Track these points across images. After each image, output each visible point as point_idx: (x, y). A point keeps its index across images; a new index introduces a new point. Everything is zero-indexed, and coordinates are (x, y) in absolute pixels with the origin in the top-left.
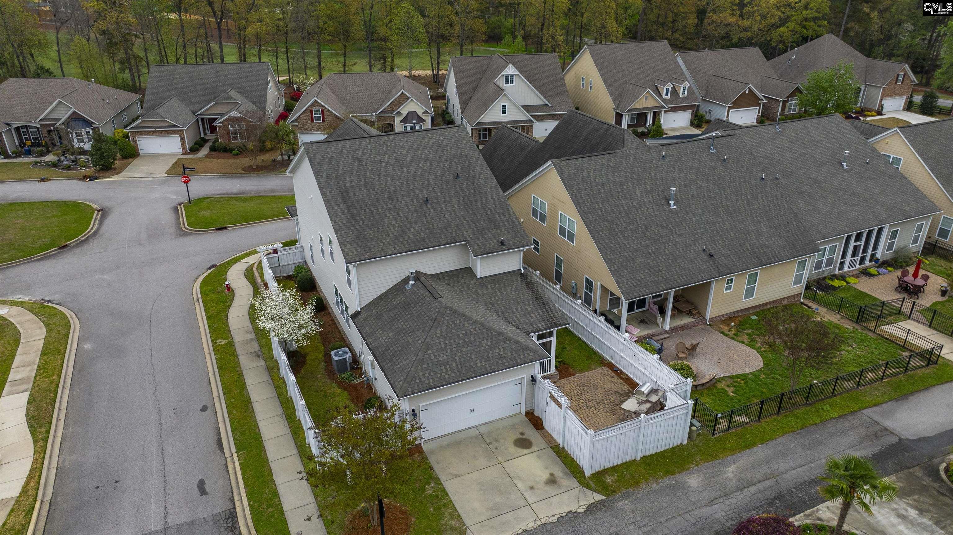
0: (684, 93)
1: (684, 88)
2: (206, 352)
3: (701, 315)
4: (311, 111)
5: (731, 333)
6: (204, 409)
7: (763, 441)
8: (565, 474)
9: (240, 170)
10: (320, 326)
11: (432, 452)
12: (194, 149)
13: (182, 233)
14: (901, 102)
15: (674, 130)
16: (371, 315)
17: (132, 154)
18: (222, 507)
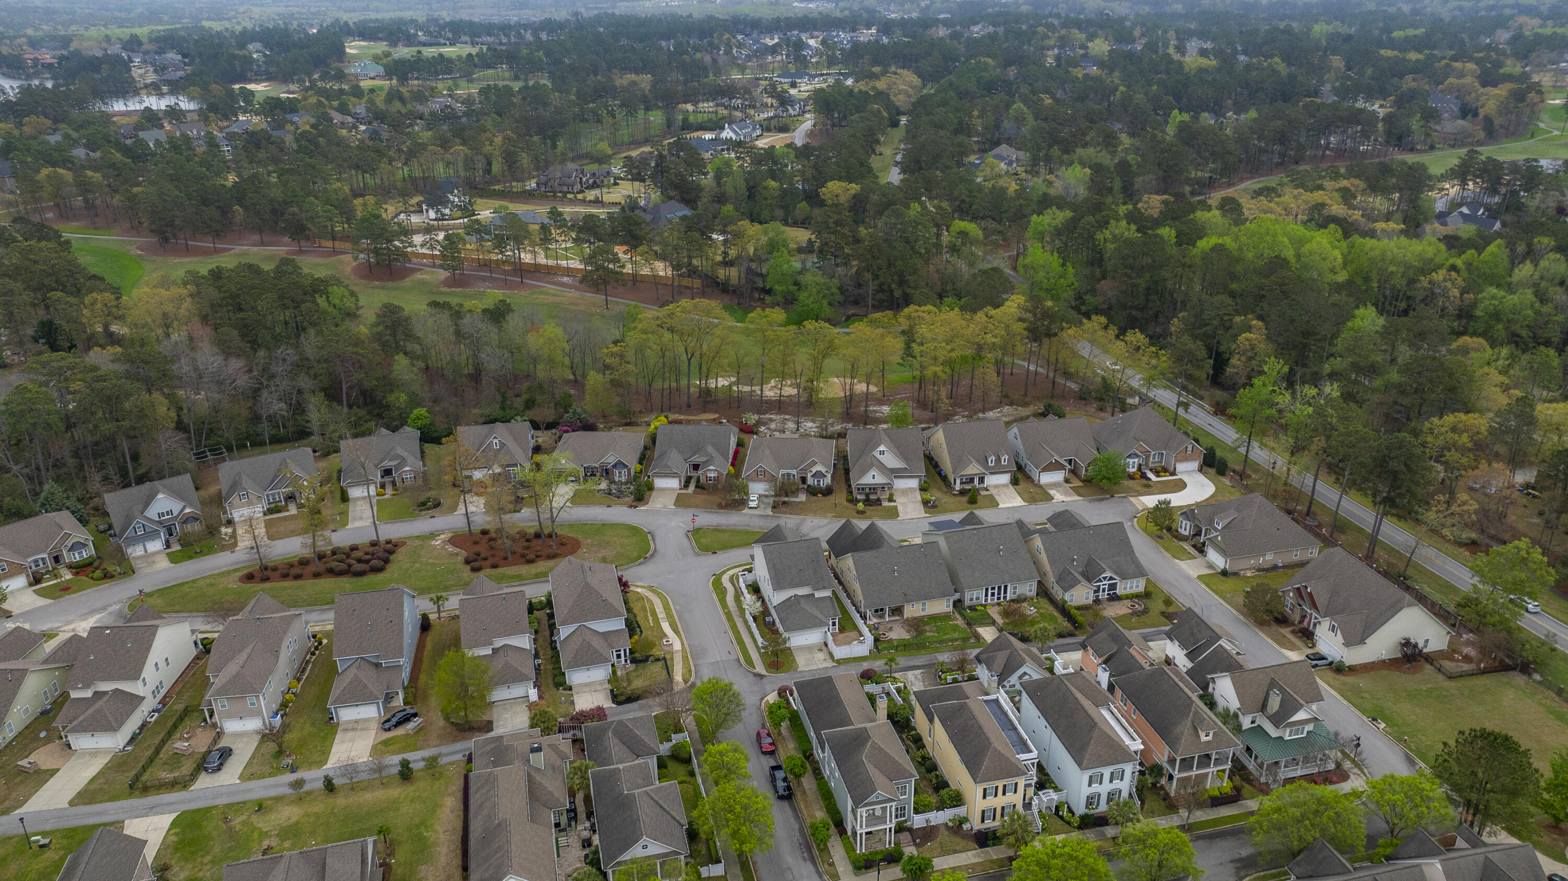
0: (1005, 462)
1: (1005, 459)
2: (721, 612)
3: (902, 616)
4: (757, 471)
5: (909, 624)
6: (725, 632)
8: (829, 658)
9: (716, 506)
10: (762, 608)
11: (793, 649)
13: (698, 555)
14: (1195, 465)
15: (996, 486)
16: (779, 608)
17: (651, 488)
18: (736, 657)
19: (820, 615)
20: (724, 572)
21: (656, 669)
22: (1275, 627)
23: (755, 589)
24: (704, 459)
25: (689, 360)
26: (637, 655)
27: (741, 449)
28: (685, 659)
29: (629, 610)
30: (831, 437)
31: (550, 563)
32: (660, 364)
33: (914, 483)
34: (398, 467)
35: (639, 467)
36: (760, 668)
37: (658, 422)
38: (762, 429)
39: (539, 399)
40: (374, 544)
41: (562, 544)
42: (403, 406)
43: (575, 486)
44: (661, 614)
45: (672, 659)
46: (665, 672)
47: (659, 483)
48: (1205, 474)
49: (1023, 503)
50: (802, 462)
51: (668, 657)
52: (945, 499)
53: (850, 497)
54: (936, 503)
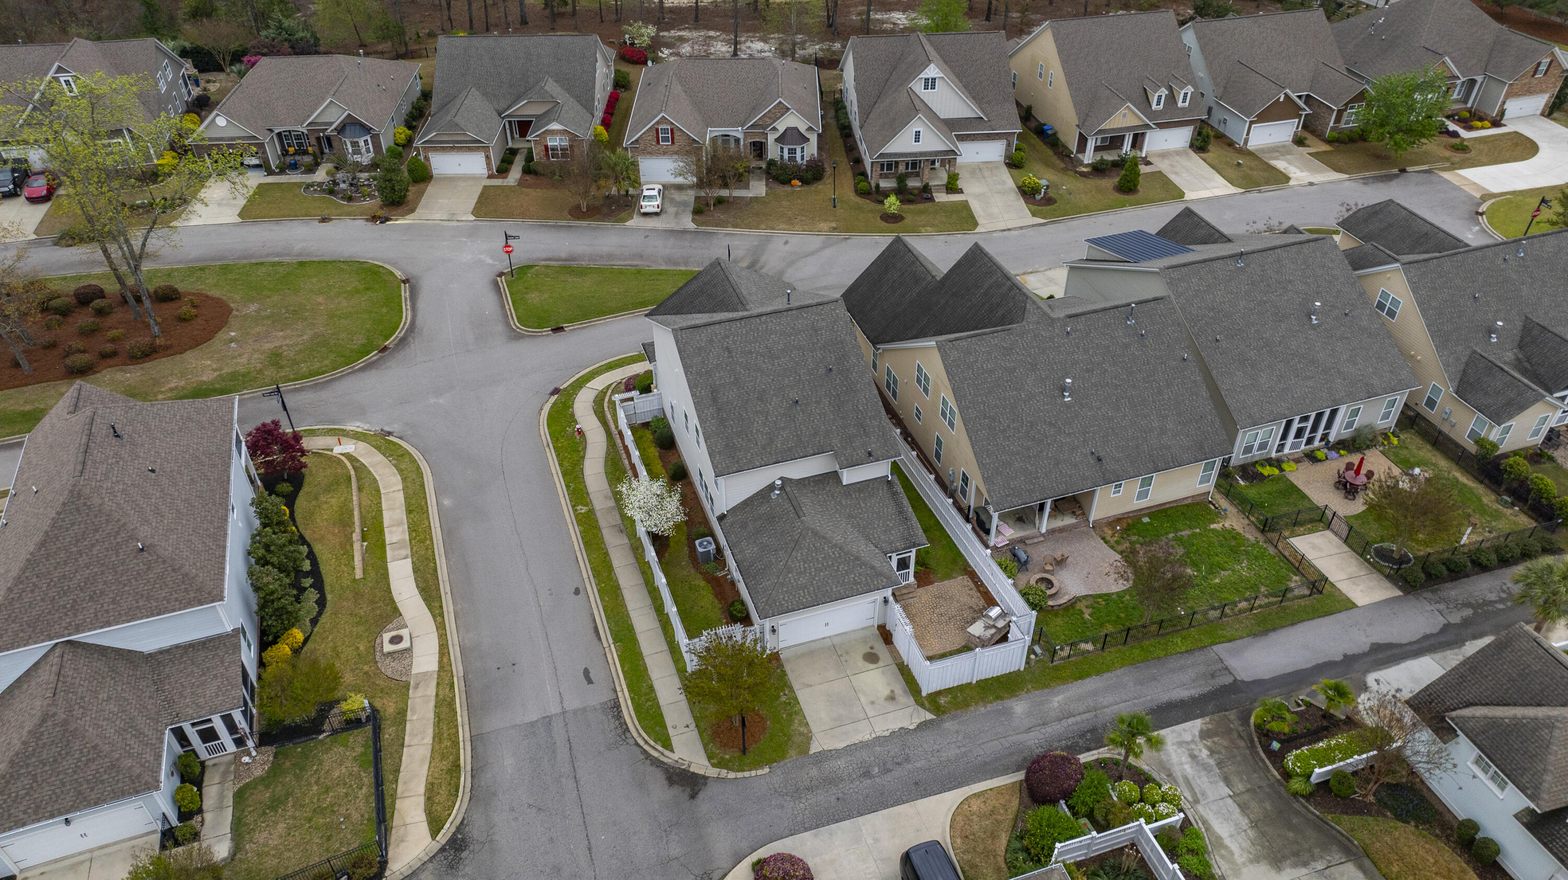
0: (1184, 101)
1: (1186, 95)
2: (569, 521)
3: (1085, 515)
4: (657, 130)
5: (1112, 541)
6: (577, 592)
7: (1099, 673)
8: (905, 692)
9: (566, 213)
10: (685, 514)
11: (788, 660)
12: (503, 171)
13: (516, 336)
14: (1539, 103)
15: (1164, 155)
16: (736, 521)
17: (422, 176)
18: (607, 696)
19: (865, 550)
20: (580, 384)
21: (342, 764)
23: (663, 440)
24: (539, 110)
28: (444, 716)
33: (994, 151)
35: (403, 133)
36: (687, 747)
38: (665, 53)
43: (255, 179)
44: (395, 530)
45: (401, 717)
46: (368, 779)
47: (443, 164)
48: (1556, 121)
50: (754, 110)
51: (388, 707)
52: (1067, 185)
53: (863, 185)
54: (1052, 193)
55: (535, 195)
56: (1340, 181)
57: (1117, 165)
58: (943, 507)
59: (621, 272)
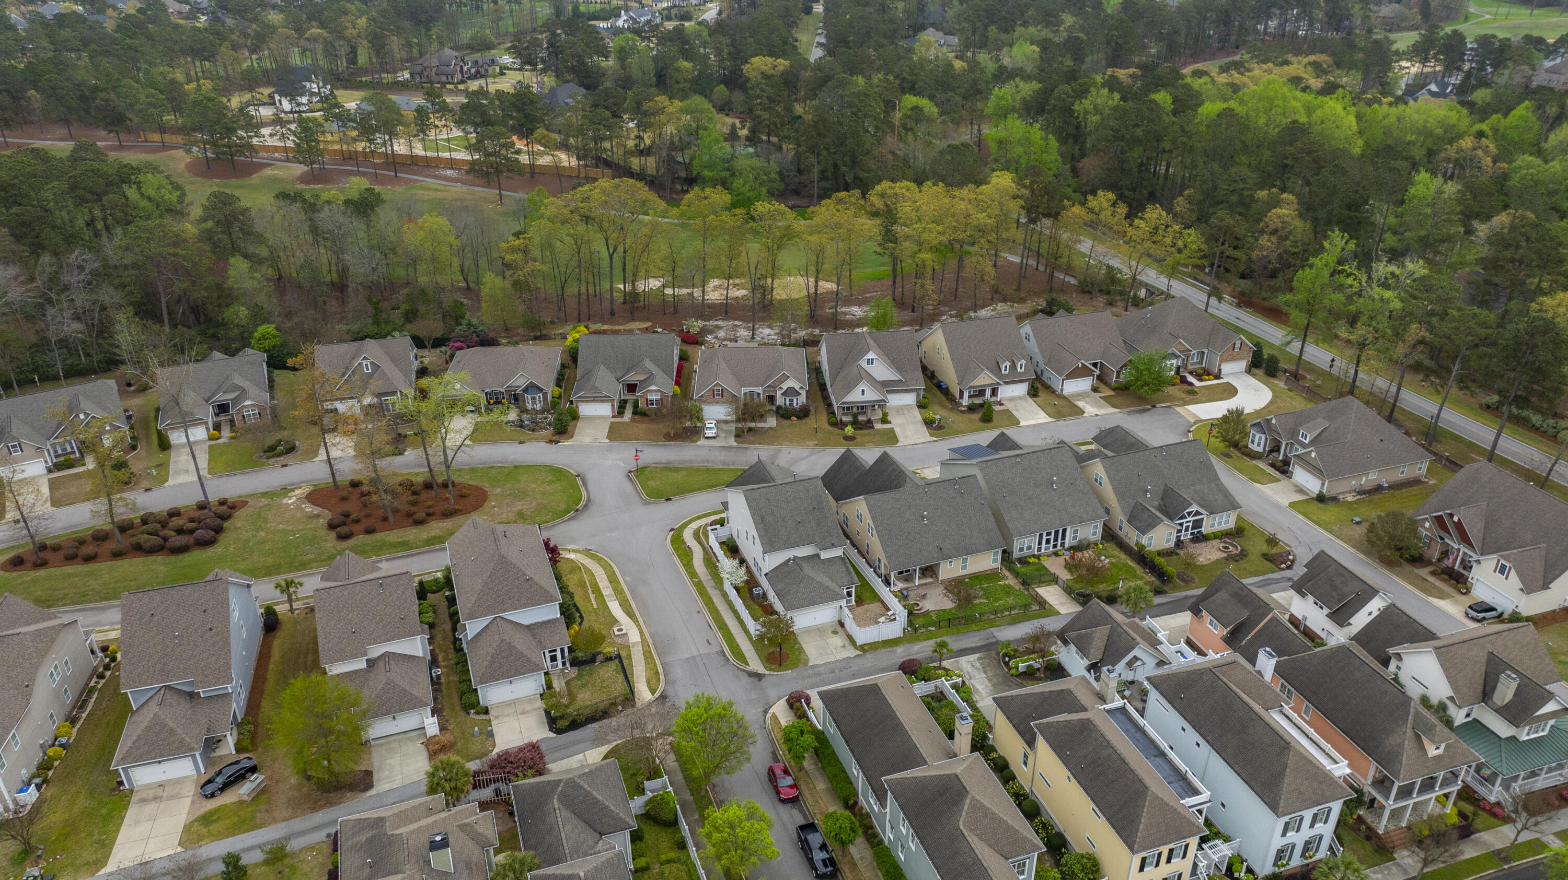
0: (1021, 368)
1: (1022, 365)
2: (690, 585)
3: (937, 577)
4: (714, 390)
5: (948, 588)
6: (699, 612)
8: (850, 644)
9: (662, 437)
10: (749, 577)
11: (798, 633)
12: (621, 413)
13: (646, 503)
14: (1242, 365)
15: (1011, 399)
16: (774, 575)
17: (575, 417)
18: (719, 649)
19: (832, 585)
20: (685, 526)
21: (608, 672)
22: (1408, 568)
23: (732, 549)
24: (641, 377)
25: (611, 256)
26: (580, 654)
27: (686, 365)
28: (647, 655)
29: (563, 589)
30: (796, 344)
31: (447, 524)
32: (574, 263)
33: (910, 399)
34: (236, 401)
35: (557, 391)
36: (756, 664)
37: (576, 334)
38: (710, 338)
39: (422, 309)
40: (202, 506)
41: (462, 496)
42: (244, 322)
43: (476, 418)
44: (607, 590)
45: (629, 656)
46: (621, 677)
47: (586, 410)
48: (1254, 375)
49: (1049, 419)
50: (769, 377)
51: (623, 654)
52: (952, 418)
53: (833, 419)
54: (942, 423)
55: (642, 427)
56: (1114, 413)
57: (981, 406)
58: (869, 573)
59: (698, 470)
